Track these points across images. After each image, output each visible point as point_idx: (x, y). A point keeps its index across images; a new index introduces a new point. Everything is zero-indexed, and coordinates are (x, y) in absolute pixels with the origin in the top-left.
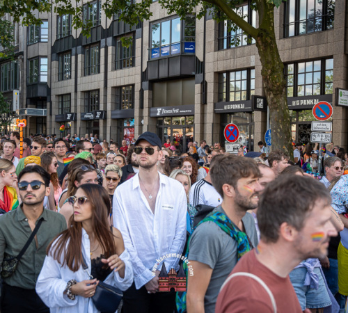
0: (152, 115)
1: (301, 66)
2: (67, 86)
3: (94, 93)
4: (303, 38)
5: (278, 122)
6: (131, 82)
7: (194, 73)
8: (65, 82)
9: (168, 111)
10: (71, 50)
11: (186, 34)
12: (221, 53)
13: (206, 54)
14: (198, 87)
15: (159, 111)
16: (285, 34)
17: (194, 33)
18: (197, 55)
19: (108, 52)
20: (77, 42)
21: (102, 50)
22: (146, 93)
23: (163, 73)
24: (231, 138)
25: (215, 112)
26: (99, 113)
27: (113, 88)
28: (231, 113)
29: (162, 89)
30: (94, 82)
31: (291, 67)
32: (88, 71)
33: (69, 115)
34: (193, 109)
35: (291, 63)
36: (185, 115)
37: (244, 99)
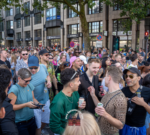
0: (47, 39)
1: (93, 23)
2: (20, 30)
3: (29, 32)
4: (94, 15)
5: (86, 41)
6: (40, 28)
7: (60, 25)
8: (19, 29)
9: (52, 38)
10: (20, 18)
11: (58, 13)
12: (69, 19)
13: (64, 19)
14: (62, 30)
15: (49, 38)
16: (88, 14)
17: (60, 13)
18: (61, 20)
19: (33, 19)
20: (22, 15)
21: (31, 18)
22: (45, 32)
23: (50, 25)
24: (72, 46)
25: (67, 38)
26: (30, 39)
28: (72, 38)
29: (50, 31)
30: (28, 28)
32: (26, 25)
33: (21, 39)
34: (60, 36)
35: (90, 22)
36: (58, 39)
37: (76, 33)
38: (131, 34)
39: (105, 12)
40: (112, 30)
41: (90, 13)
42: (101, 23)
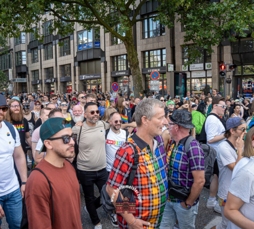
0: (81, 79)
1: (151, 52)
2: (36, 66)
3: (51, 69)
4: (151, 39)
5: (136, 81)
6: (69, 63)
7: (100, 57)
8: (35, 64)
9: (88, 77)
10: (37, 48)
11: (95, 37)
12: (113, 47)
13: (106, 48)
14: (102, 64)
15: (84, 77)
16: (143, 37)
17: (99, 37)
18: (101, 48)
19: (56, 48)
20: (40, 42)
21: (54, 47)
22: (77, 68)
23: (85, 58)
25: (111, 76)
26: (53, 79)
27: (60, 66)
28: (120, 77)
29: (85, 66)
30: (50, 63)
31: (147, 53)
32: (47, 58)
33: (38, 81)
34: (101, 76)
35: (146, 51)
36: (97, 79)
37: (125, 69)
38: (210, 68)
39: (169, 35)
40: (181, 63)
41: (146, 37)
42: (164, 51)
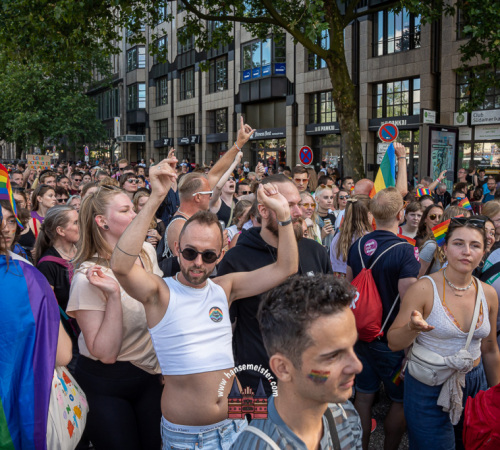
1: (390, 85)
2: (164, 111)
3: (190, 118)
4: (390, 57)
6: (224, 106)
7: (285, 95)
8: (162, 107)
9: (261, 134)
10: (166, 76)
11: (277, 54)
12: (312, 73)
13: (297, 75)
14: (289, 109)
16: (374, 54)
17: (284, 53)
18: (288, 76)
20: (173, 67)
21: (197, 74)
23: (255, 96)
24: (306, 160)
25: (307, 135)
26: (194, 138)
27: (208, 112)
28: (323, 135)
29: (256, 111)
30: (189, 106)
31: (380, 87)
32: (183, 96)
33: (166, 141)
34: (285, 132)
35: (379, 82)
36: (278, 138)
37: (334, 120)
39: (428, 48)
40: (452, 108)
41: (380, 52)
42: (417, 83)
